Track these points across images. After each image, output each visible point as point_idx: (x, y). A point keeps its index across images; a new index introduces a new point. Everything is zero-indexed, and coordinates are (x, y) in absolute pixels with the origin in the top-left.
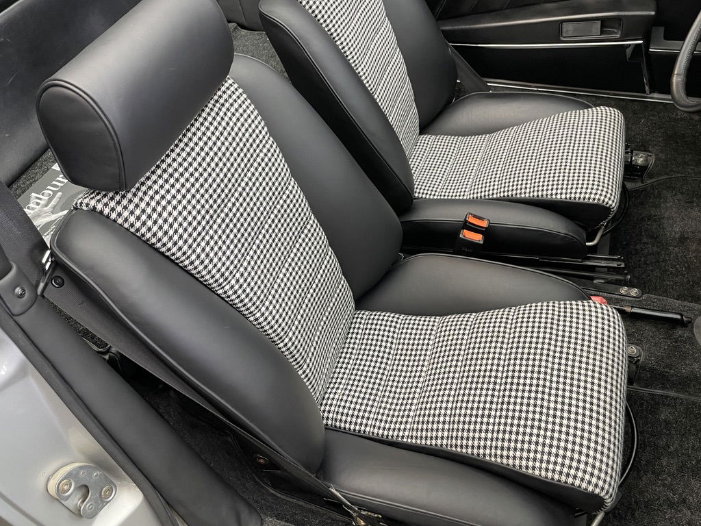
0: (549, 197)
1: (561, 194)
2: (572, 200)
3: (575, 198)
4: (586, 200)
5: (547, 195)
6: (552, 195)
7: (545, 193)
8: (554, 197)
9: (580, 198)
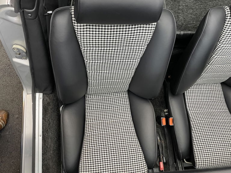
0: (194, 144)
1: (196, 148)
2: (194, 152)
3: (195, 153)
4: (195, 158)
5: (194, 143)
6: (195, 144)
7: (195, 141)
8: (194, 145)
9: (195, 155)
